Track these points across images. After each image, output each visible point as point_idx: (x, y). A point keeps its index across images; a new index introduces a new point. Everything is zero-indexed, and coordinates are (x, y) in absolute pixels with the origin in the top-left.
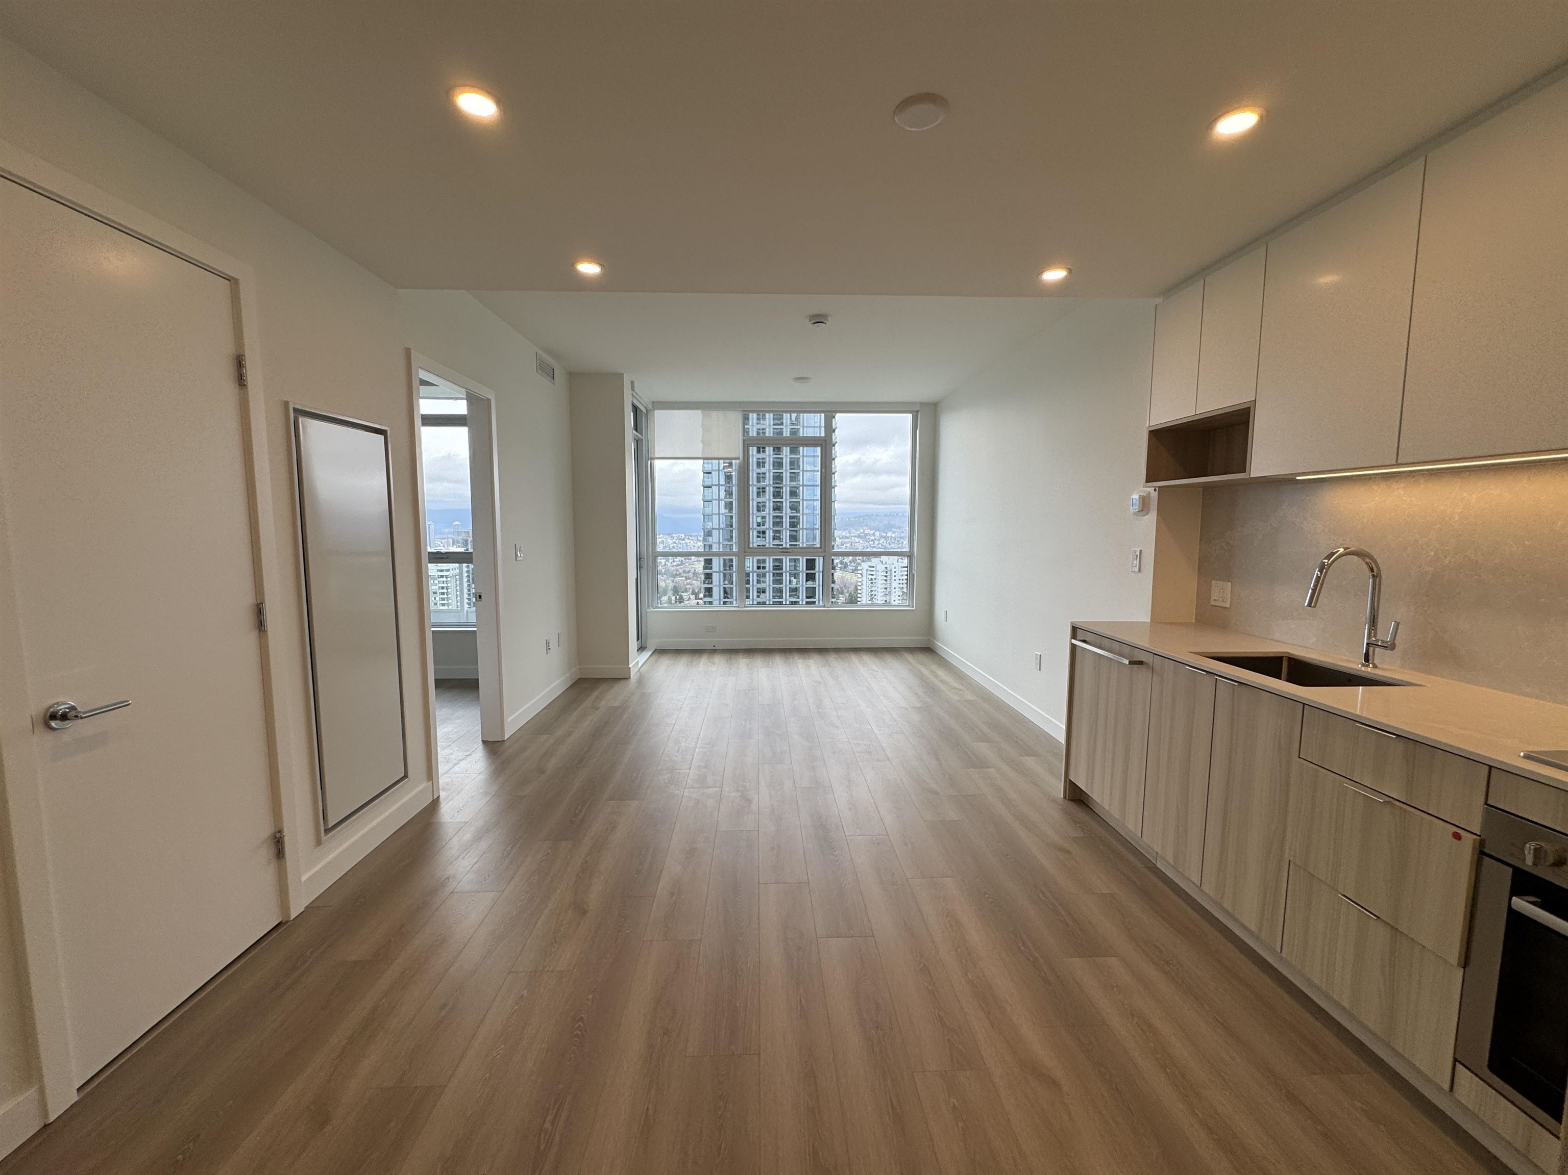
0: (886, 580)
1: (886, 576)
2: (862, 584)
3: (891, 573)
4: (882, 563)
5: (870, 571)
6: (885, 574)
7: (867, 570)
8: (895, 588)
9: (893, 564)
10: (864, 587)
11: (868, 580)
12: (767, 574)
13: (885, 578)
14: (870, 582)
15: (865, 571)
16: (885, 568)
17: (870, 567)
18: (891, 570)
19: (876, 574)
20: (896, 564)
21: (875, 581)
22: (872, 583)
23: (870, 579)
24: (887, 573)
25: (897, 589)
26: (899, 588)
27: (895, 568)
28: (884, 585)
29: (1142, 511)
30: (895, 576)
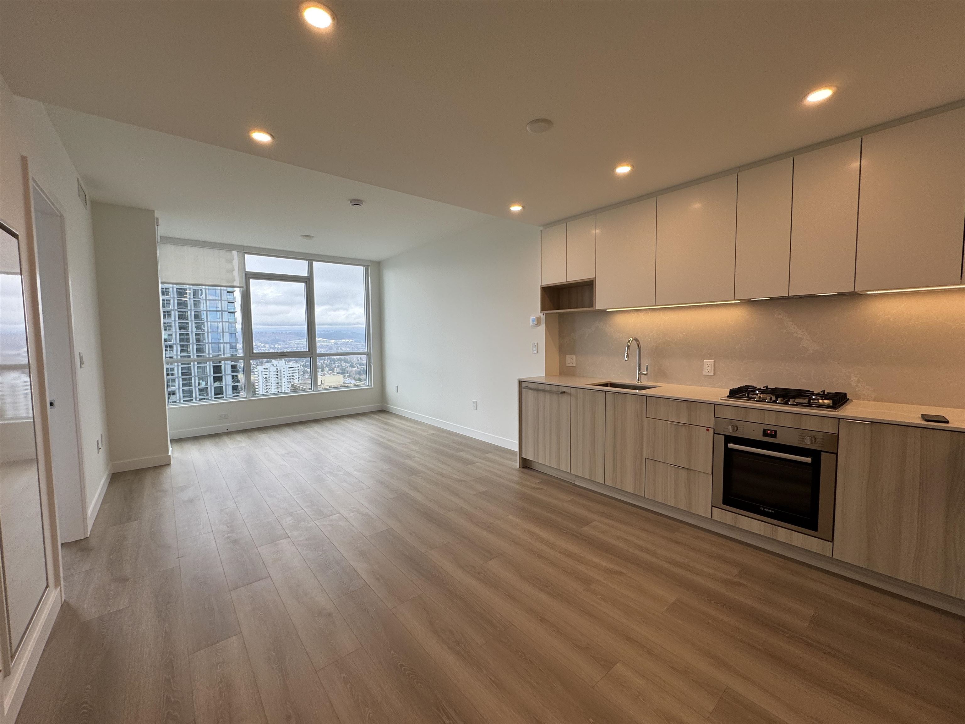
0: (277, 378)
1: (277, 375)
2: (259, 382)
3: (281, 372)
4: (274, 366)
5: (265, 372)
6: (277, 373)
7: (262, 371)
8: (284, 383)
9: (282, 366)
10: (260, 383)
11: (263, 378)
12: (177, 380)
13: (277, 376)
14: (265, 380)
15: (260, 372)
16: (276, 369)
17: (264, 369)
18: (281, 370)
19: (270, 373)
20: (284, 366)
21: (269, 379)
22: (266, 380)
23: (265, 377)
24: (277, 372)
25: (286, 383)
26: (288, 382)
27: (284, 368)
28: (276, 381)
29: (537, 324)
30: (284, 374)
